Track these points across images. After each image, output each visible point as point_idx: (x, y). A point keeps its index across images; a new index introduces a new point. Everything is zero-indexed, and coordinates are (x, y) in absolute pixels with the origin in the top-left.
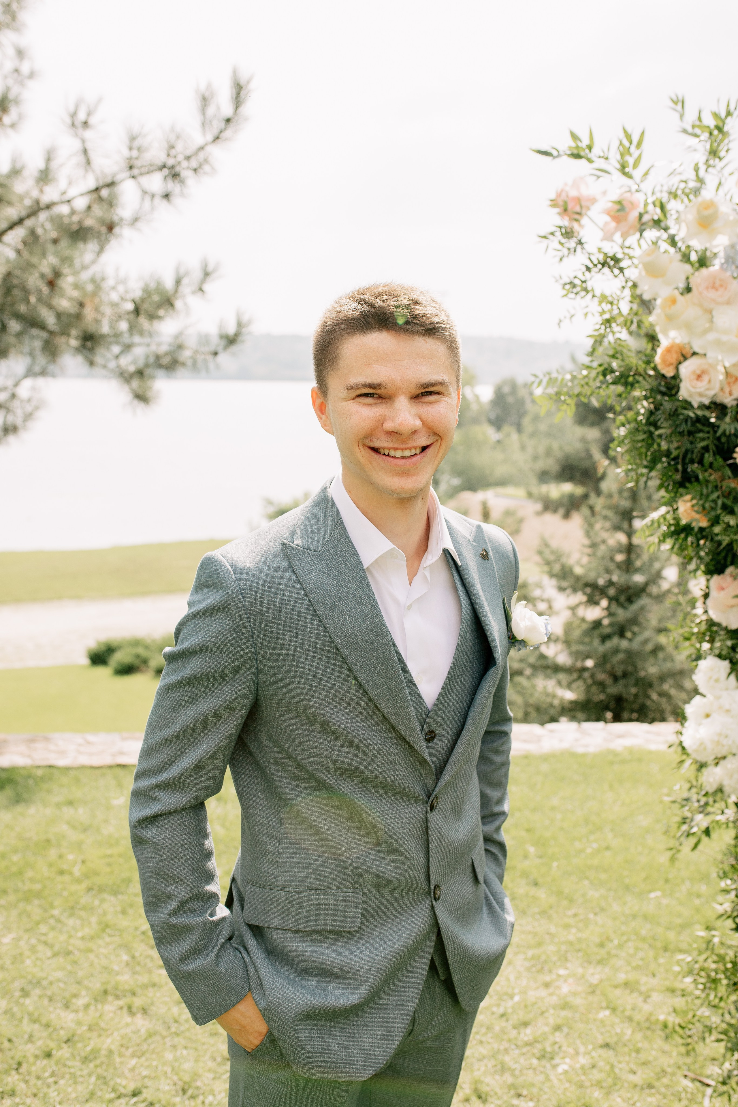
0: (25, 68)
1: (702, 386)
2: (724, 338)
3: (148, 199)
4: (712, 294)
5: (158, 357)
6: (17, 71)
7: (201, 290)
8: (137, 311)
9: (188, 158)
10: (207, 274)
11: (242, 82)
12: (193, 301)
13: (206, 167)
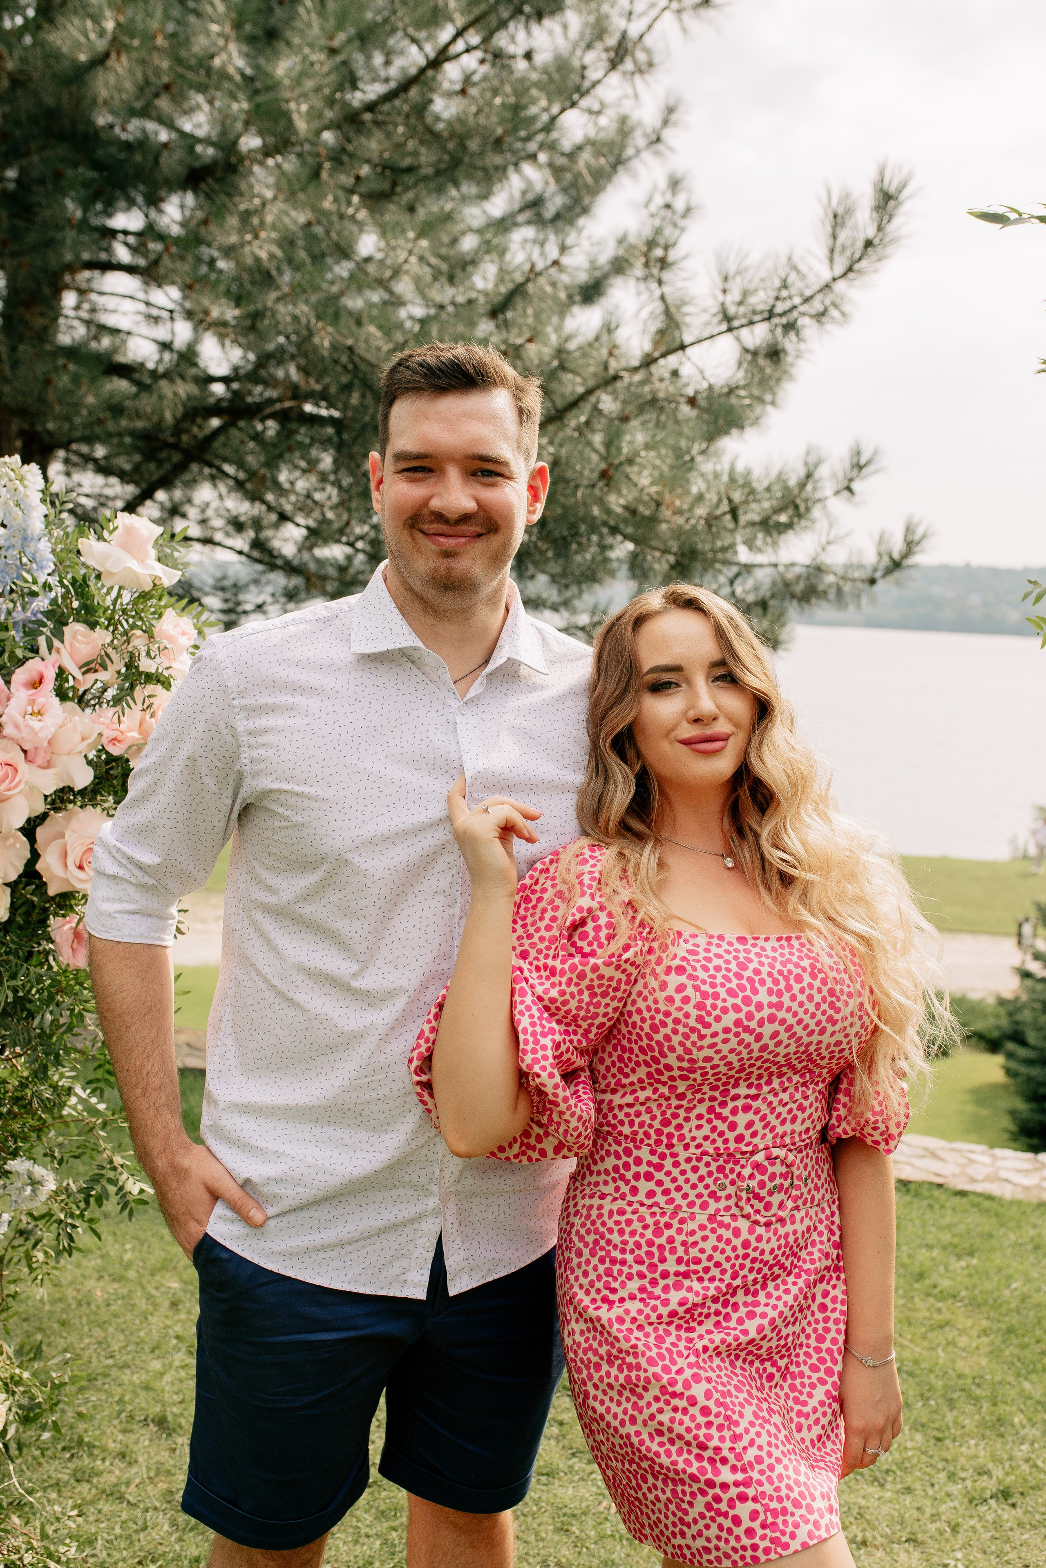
0: (679, 204)
5: (787, 584)
6: (668, 206)
7: (849, 489)
9: (807, 300)
10: (860, 468)
11: (892, 190)
12: (837, 505)
13: (834, 313)
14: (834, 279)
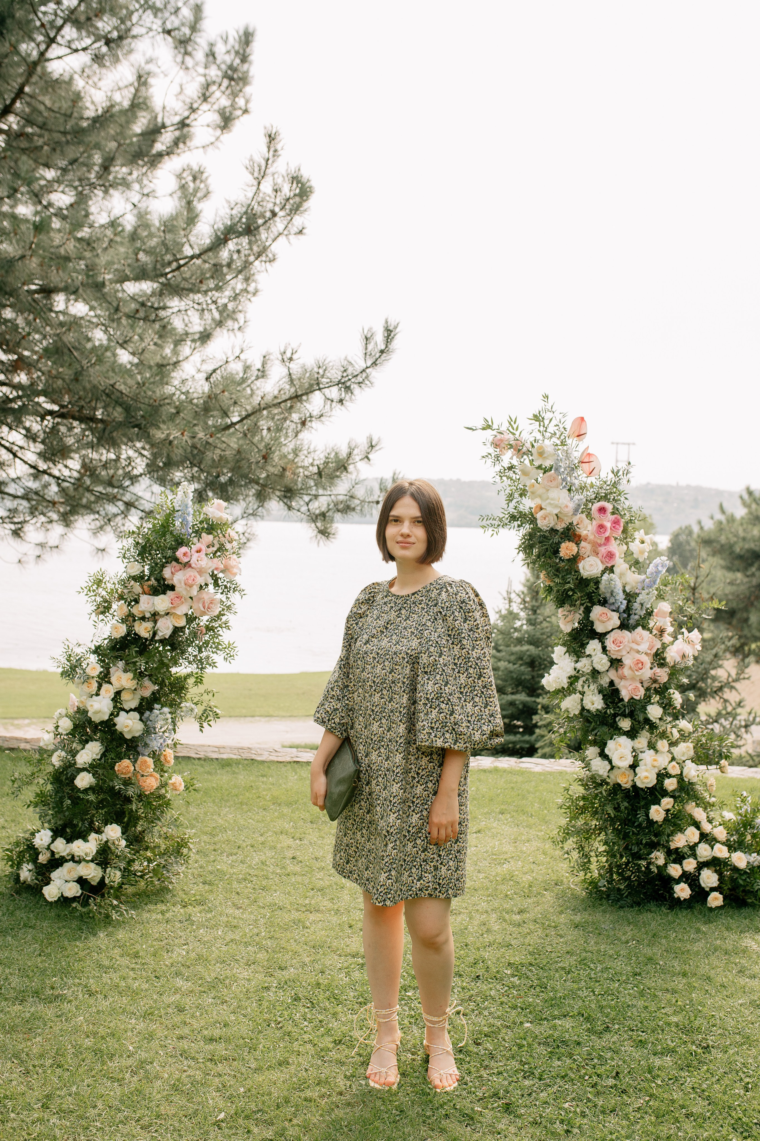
1: (546, 522)
2: (552, 502)
3: (329, 402)
4: (550, 484)
5: (336, 504)
7: (367, 457)
8: (320, 474)
9: (355, 377)
10: (372, 446)
11: (391, 328)
12: (362, 465)
13: (367, 382)
14: (367, 368)
